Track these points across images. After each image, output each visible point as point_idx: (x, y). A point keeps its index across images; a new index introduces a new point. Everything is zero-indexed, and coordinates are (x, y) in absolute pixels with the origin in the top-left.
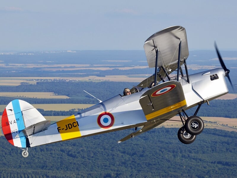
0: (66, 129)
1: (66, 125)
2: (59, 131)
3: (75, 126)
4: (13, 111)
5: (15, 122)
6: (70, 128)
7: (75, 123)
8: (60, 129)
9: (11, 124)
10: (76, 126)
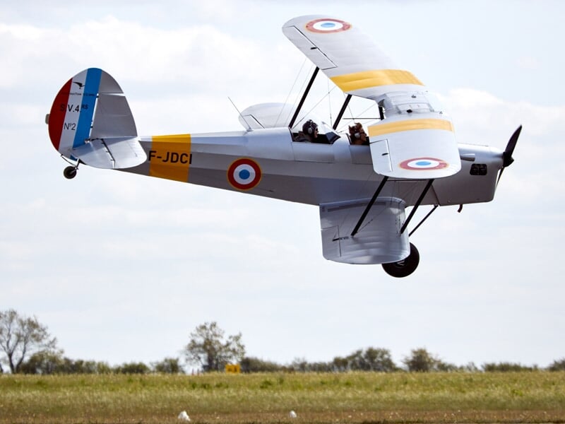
0: (165, 159)
1: (168, 153)
2: (152, 158)
3: (184, 160)
4: (83, 88)
5: (78, 110)
6: (172, 161)
7: (187, 155)
8: (154, 156)
9: (70, 110)
10: (186, 162)
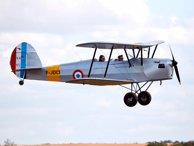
0: (51, 74)
1: (52, 71)
2: (47, 74)
3: (57, 73)
4: (21, 50)
5: (20, 59)
6: (54, 74)
7: (58, 71)
8: (48, 73)
9: (17, 59)
